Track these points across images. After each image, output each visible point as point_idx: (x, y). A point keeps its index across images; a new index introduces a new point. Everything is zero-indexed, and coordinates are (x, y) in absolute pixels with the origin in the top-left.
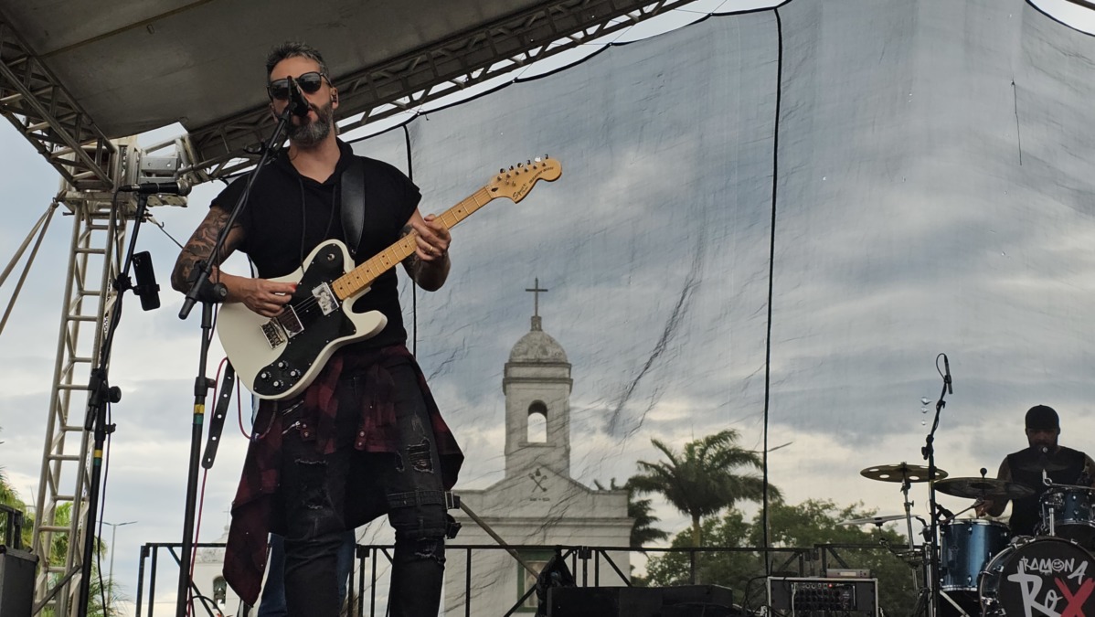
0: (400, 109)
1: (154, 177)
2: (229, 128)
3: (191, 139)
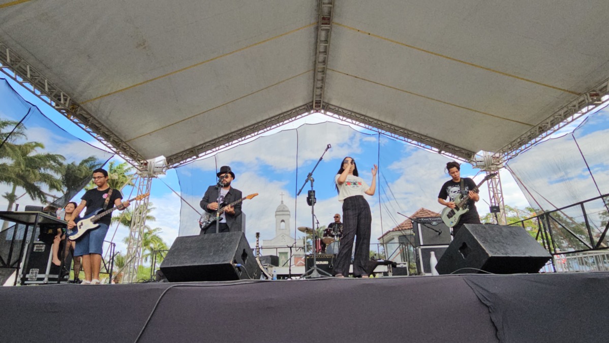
0: (213, 152)
1: (158, 168)
2: (175, 157)
3: (167, 160)
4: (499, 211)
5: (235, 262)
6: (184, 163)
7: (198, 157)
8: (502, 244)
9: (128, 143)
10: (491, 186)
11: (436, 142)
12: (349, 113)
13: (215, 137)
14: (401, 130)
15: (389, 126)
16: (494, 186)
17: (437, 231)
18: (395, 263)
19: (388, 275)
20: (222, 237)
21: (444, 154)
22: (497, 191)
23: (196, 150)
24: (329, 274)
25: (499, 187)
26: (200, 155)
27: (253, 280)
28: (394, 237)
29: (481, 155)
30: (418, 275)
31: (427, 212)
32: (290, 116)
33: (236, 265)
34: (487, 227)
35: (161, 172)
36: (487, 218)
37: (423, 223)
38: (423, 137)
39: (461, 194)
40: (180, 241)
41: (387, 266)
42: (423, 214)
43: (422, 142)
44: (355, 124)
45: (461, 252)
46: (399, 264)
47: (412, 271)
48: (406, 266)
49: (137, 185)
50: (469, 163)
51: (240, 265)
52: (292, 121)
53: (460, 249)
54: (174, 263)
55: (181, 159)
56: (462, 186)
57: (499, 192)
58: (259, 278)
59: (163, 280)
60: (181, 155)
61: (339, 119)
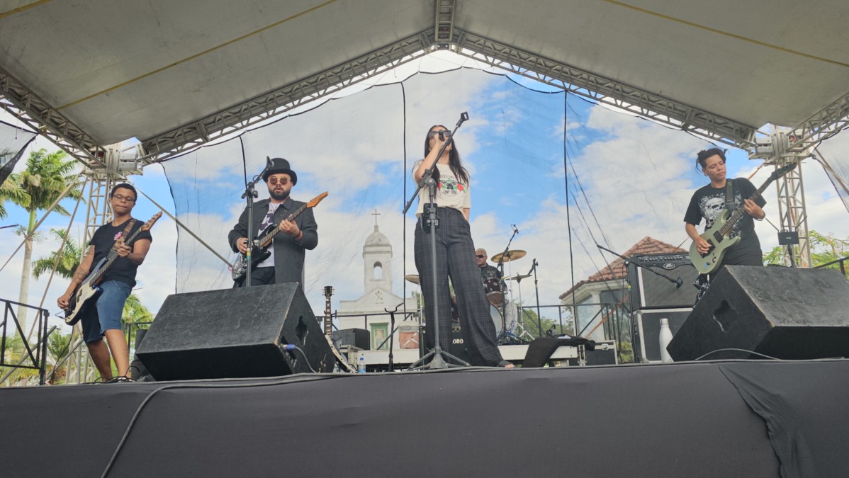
0: (237, 129)
4: (798, 242)
5: (283, 341)
6: (178, 152)
7: (206, 140)
8: (797, 303)
9: (61, 111)
10: (783, 193)
11: (679, 107)
12: (507, 50)
13: (240, 99)
14: (609, 84)
15: (585, 76)
16: (790, 194)
17: (673, 281)
18: (593, 342)
19: (578, 365)
20: (258, 294)
21: (692, 130)
22: (795, 204)
23: (203, 125)
24: (465, 362)
25: (799, 197)
26: (211, 136)
27: (319, 373)
28: (592, 293)
29: (766, 133)
30: (636, 362)
31: (656, 246)
32: (389, 57)
33: (285, 346)
34: (770, 271)
35: (134, 170)
36: (773, 256)
37: (647, 266)
38: (653, 98)
39: (726, 210)
40: (174, 303)
41: (576, 348)
42: (649, 250)
43: (650, 107)
44: (518, 73)
45: (718, 319)
46: (600, 344)
47: (626, 358)
48: (614, 347)
49: (86, 195)
50: (742, 148)
51: (293, 346)
52: (394, 67)
53: (718, 313)
54: (164, 345)
55: (172, 144)
56: (728, 194)
57: (799, 205)
58: (332, 371)
59: (144, 378)
60: (171, 135)
61: (487, 62)
